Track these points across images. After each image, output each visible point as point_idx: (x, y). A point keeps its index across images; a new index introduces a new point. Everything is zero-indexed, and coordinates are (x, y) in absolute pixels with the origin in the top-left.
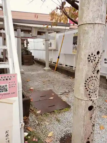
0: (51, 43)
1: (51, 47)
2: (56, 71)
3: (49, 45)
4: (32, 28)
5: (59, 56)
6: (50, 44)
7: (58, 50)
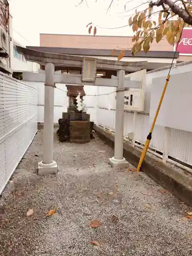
0: (132, 96)
1: (131, 104)
2: (141, 170)
3: (128, 100)
4: (82, 61)
5: (151, 134)
6: (130, 98)
7: (148, 114)
